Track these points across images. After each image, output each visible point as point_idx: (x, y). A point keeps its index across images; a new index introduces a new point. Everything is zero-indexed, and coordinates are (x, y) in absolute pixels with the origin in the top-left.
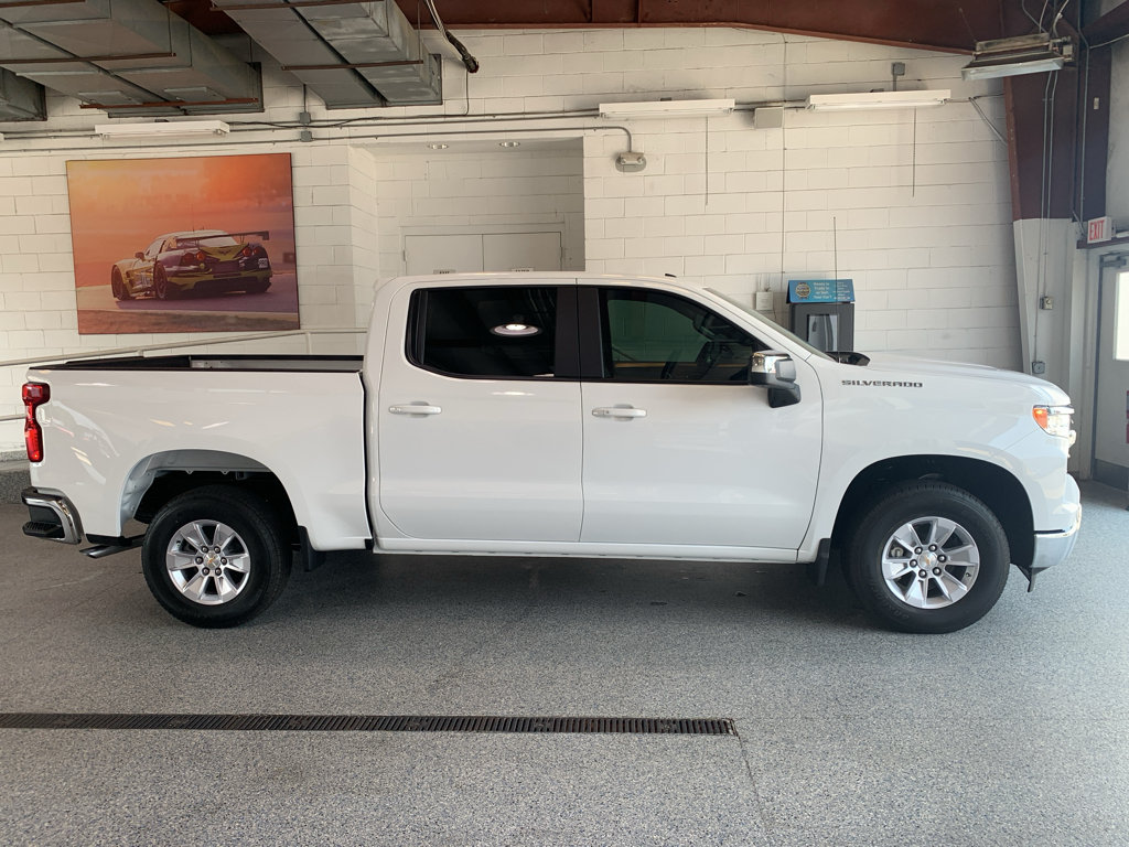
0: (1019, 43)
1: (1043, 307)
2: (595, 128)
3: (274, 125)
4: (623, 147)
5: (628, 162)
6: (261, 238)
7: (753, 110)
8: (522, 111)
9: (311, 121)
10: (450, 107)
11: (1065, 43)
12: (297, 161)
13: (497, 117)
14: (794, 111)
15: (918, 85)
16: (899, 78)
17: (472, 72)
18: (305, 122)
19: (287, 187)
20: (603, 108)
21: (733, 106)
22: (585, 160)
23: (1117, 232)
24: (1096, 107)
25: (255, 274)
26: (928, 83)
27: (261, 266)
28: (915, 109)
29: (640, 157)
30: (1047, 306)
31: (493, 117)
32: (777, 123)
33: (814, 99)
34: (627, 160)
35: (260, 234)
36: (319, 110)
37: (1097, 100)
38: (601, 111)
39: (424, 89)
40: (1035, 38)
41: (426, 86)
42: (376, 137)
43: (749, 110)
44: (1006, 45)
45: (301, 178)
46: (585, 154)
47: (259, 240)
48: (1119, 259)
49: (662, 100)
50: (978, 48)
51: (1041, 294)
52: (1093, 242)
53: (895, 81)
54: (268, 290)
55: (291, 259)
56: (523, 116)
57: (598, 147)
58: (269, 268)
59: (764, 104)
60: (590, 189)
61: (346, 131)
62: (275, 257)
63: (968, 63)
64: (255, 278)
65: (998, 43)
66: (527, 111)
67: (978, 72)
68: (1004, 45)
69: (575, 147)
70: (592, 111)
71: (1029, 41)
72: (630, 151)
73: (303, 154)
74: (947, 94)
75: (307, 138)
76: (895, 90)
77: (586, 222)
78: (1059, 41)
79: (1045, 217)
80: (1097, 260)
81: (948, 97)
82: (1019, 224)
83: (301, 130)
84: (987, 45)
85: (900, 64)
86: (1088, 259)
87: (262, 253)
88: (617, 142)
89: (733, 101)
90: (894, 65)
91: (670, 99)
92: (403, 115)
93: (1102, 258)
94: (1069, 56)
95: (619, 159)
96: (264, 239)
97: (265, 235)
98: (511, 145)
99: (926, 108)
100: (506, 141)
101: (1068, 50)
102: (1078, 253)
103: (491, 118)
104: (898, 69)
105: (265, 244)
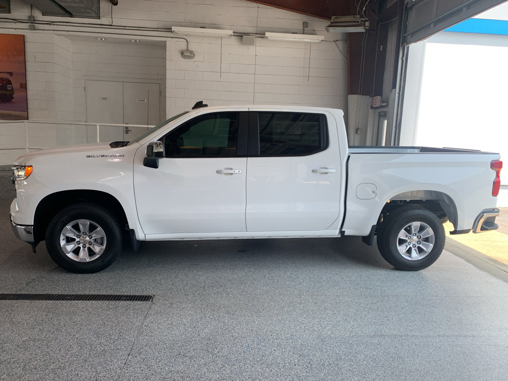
0: (348, 19)
1: (357, 132)
2: (172, 38)
3: (15, 20)
4: (184, 47)
5: (186, 55)
6: (8, 75)
7: (242, 36)
8: (138, 26)
9: (35, 20)
10: (104, 20)
11: (366, 21)
12: (27, 39)
13: (126, 28)
14: (261, 38)
15: (313, 33)
16: (305, 29)
17: (114, 5)
18: (32, 21)
19: (23, 52)
20: (174, 29)
21: (232, 33)
22: (167, 51)
23: (383, 103)
24: (381, 50)
25: (6, 92)
26: (317, 32)
27: (8, 89)
28: (311, 43)
29: (192, 52)
30: (358, 132)
31: (125, 28)
32: (252, 43)
33: (267, 34)
34: (187, 54)
35: (8, 73)
36: (38, 16)
37: (382, 46)
38: (173, 30)
39: (89, 11)
40: (354, 17)
41: (89, 10)
42: (68, 31)
43: (240, 36)
44: (343, 19)
45: (29, 47)
46: (167, 49)
47: (8, 76)
48: (384, 114)
49: (201, 28)
50: (332, 19)
51: (357, 127)
52: (375, 106)
53: (304, 30)
54: (12, 101)
55: (24, 86)
56: (139, 28)
57: (173, 47)
58: (13, 90)
59: (247, 34)
60: (169, 65)
61: (52, 27)
62: (15, 85)
63: (328, 25)
64: (6, 94)
65: (340, 18)
66: (140, 26)
67: (333, 29)
68: (342, 19)
69: (163, 46)
70: (169, 30)
71: (352, 18)
72: (187, 50)
73: (30, 36)
74: (322, 38)
75: (33, 28)
76: (303, 34)
77: (167, 80)
78: (364, 19)
79: (360, 94)
80: (378, 114)
81: (323, 39)
82: (350, 96)
83: (30, 24)
84: (336, 18)
85: (306, 22)
86: (375, 113)
87: (9, 82)
88: (182, 45)
89: (232, 31)
90: (304, 23)
91: (205, 28)
92: (81, 22)
93: (380, 113)
94: (368, 26)
95: (182, 53)
96: (10, 76)
97: (11, 74)
98: (136, 41)
99: (315, 43)
100: (134, 39)
101: (367, 24)
102: (371, 111)
103: (124, 28)
104: (305, 24)
105: (10, 78)
